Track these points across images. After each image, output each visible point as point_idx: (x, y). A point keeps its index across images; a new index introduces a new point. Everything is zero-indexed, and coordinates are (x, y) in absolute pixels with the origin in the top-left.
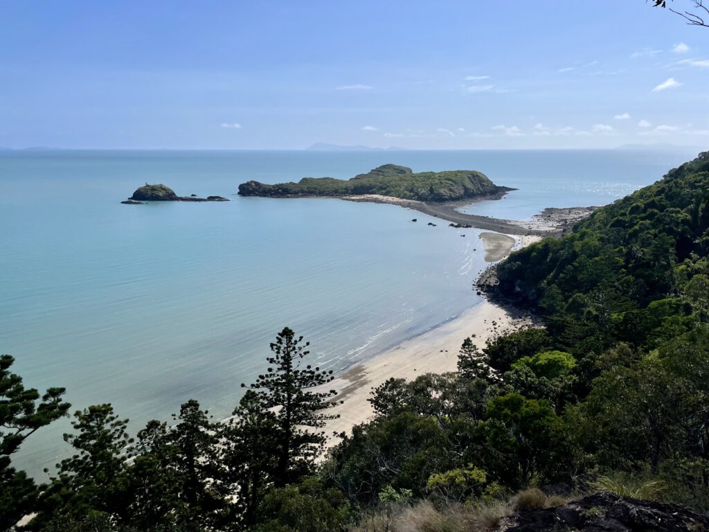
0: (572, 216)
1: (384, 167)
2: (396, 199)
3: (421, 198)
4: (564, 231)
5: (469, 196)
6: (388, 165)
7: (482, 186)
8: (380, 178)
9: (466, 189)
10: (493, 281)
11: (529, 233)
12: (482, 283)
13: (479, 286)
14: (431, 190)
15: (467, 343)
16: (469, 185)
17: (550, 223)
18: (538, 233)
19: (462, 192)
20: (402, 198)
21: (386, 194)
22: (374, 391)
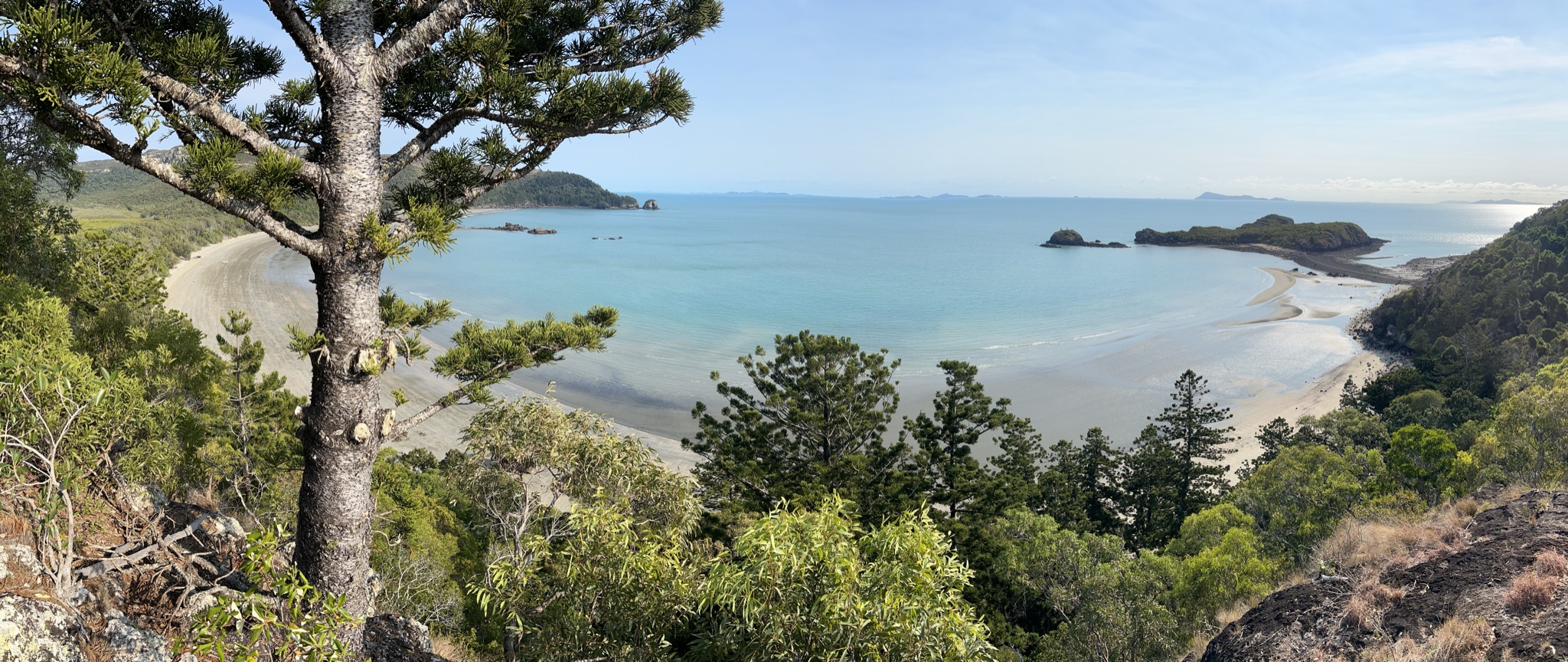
0: (1436, 266)
1: (1268, 217)
2: (1279, 249)
3: (1302, 248)
4: (1429, 279)
5: (1345, 246)
6: (1272, 215)
7: (1358, 237)
8: (1265, 228)
9: (1343, 240)
10: (1367, 326)
11: (1399, 281)
12: (1358, 328)
13: (1355, 331)
14: (1312, 241)
15: (1349, 383)
16: (1346, 237)
17: (1417, 273)
18: (1407, 282)
19: (1340, 243)
20: (1285, 247)
21: (1270, 243)
22: (1262, 429)
